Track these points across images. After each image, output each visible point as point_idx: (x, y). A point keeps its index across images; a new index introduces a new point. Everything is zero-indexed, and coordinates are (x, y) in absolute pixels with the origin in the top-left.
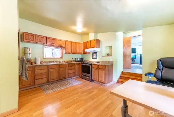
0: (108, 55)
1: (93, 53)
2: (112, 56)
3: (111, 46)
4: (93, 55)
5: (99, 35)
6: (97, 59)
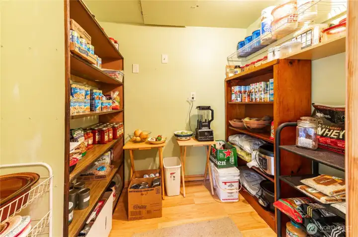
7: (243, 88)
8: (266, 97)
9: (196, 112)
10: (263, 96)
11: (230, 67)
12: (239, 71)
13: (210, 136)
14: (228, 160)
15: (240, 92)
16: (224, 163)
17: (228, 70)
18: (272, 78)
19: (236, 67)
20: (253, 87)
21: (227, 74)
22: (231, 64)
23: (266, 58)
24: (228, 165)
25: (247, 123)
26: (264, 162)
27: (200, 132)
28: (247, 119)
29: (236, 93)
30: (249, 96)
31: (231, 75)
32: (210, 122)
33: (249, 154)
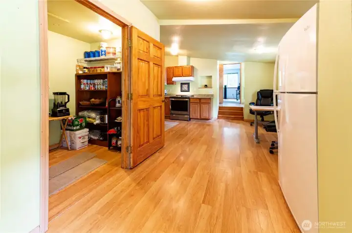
0: (206, 86)
1: (182, 84)
2: (211, 88)
3: (211, 76)
4: (181, 87)
5: (192, 59)
6: (189, 91)
7: (89, 81)
8: (103, 88)
9: (52, 97)
10: (102, 87)
11: (79, 66)
12: (86, 71)
13: (67, 112)
14: (81, 125)
15: (87, 83)
16: (78, 127)
17: (78, 68)
18: (106, 78)
19: (84, 68)
20: (96, 81)
21: (77, 70)
22: (80, 64)
23: (103, 67)
24: (81, 128)
25: (93, 101)
26: (102, 119)
27: (59, 110)
28: (93, 100)
29: (84, 84)
30: (94, 86)
31: (81, 72)
32: (66, 103)
33: (94, 119)
